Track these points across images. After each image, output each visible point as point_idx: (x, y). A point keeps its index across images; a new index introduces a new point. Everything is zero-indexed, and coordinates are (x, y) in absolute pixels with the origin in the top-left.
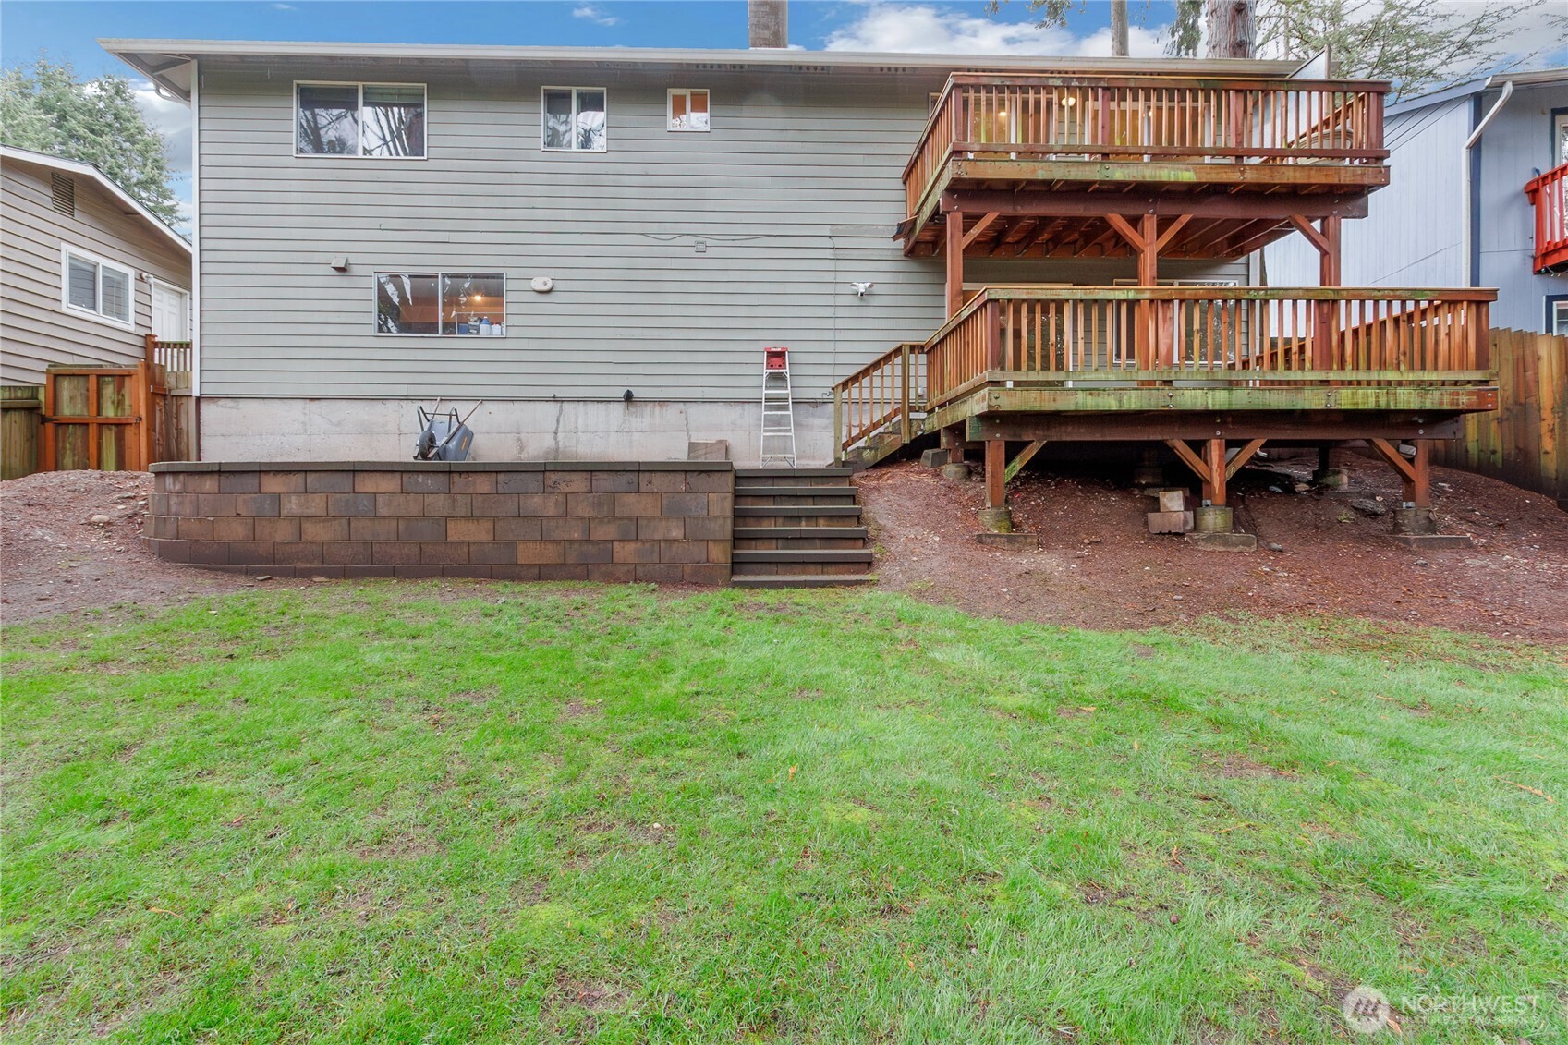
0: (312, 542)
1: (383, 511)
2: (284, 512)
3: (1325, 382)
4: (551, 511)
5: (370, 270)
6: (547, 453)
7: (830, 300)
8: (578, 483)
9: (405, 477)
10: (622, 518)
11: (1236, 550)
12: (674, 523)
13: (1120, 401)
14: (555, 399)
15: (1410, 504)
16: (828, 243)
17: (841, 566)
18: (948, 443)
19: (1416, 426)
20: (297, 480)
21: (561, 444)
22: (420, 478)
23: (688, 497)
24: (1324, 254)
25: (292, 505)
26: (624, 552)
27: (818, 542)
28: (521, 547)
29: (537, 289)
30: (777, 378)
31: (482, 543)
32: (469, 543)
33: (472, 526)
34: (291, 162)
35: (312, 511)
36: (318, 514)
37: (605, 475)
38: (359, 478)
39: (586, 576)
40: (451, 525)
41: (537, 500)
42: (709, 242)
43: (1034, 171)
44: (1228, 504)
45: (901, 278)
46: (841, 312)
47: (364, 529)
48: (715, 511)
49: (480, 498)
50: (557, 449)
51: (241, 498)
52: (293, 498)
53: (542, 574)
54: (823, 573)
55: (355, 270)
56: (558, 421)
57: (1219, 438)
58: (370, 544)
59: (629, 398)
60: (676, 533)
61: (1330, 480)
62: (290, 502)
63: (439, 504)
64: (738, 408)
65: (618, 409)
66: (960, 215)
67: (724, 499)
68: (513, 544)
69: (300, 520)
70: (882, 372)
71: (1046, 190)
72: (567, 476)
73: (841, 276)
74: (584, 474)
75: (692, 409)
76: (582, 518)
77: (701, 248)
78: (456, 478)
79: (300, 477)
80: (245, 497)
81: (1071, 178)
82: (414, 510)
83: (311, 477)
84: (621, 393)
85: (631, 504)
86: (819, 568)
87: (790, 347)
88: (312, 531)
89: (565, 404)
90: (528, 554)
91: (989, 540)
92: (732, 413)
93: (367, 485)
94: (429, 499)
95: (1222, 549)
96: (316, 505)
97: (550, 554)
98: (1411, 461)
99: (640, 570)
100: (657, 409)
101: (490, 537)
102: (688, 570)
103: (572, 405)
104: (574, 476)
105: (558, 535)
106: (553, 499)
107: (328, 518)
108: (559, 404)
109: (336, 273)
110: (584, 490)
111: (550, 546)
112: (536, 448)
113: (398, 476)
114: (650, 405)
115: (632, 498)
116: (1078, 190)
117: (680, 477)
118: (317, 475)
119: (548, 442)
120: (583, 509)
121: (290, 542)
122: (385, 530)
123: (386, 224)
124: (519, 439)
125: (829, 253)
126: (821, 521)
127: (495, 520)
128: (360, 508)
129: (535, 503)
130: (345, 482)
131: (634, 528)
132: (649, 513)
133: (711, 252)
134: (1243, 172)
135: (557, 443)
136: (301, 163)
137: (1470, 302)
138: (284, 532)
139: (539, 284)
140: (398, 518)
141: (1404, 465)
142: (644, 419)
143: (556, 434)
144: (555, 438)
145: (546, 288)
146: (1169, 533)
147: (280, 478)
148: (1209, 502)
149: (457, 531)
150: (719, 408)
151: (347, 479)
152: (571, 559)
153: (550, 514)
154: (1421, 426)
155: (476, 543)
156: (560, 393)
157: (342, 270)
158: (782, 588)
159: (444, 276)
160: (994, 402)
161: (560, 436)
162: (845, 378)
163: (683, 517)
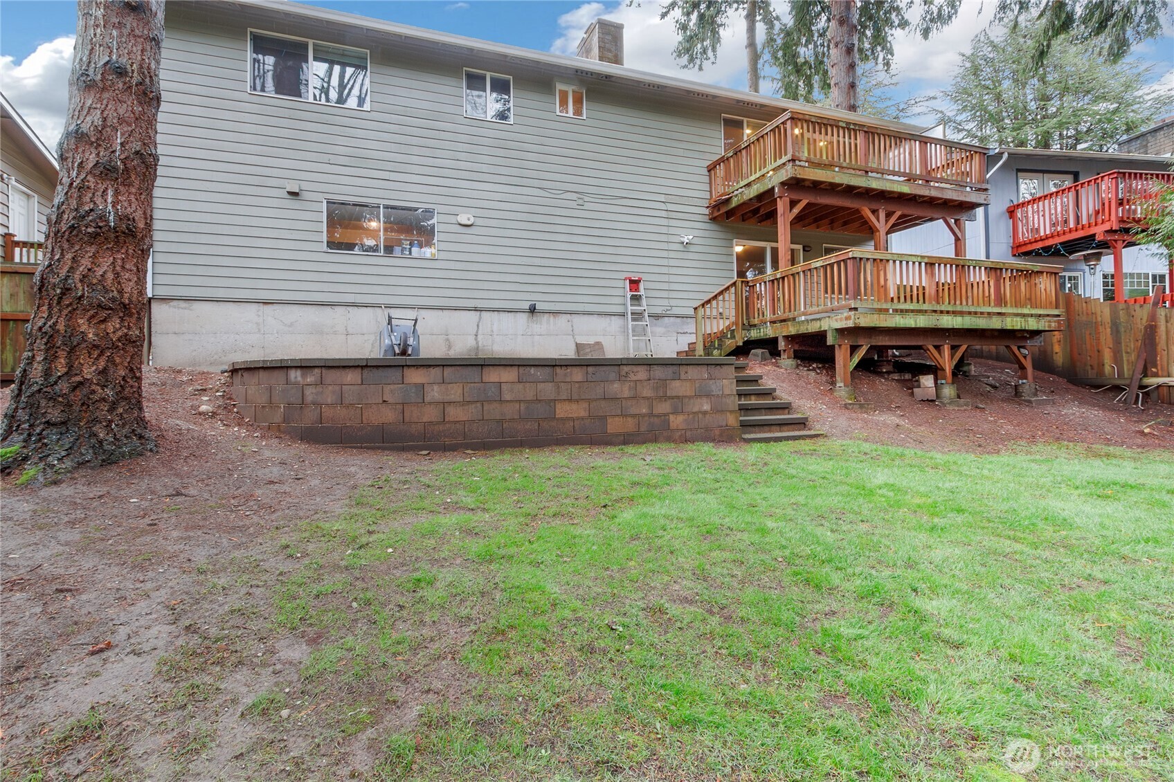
0: (456, 422)
1: (507, 397)
2: (427, 399)
3: (999, 314)
4: (626, 394)
5: (320, 197)
6: (470, 350)
7: (665, 246)
8: (641, 373)
9: (521, 369)
10: (672, 398)
11: (962, 409)
12: (705, 400)
13: (916, 322)
14: (476, 309)
15: (1024, 381)
16: (663, 206)
17: (790, 426)
18: (785, 346)
19: (1025, 339)
20: (436, 372)
21: (480, 345)
22: (532, 370)
23: (711, 382)
24: (957, 239)
25: (435, 393)
26: (677, 421)
27: (763, 411)
28: (610, 420)
29: (463, 223)
30: (636, 299)
31: (582, 418)
32: (573, 419)
33: (574, 406)
34: (245, 97)
35: (452, 398)
36: (458, 400)
37: (659, 368)
38: (486, 370)
39: (655, 440)
40: (559, 406)
41: (616, 385)
42: (586, 199)
43: (833, 178)
44: (953, 383)
45: (707, 234)
46: (672, 255)
47: (494, 411)
48: (727, 392)
49: (577, 385)
50: (478, 347)
51: (387, 388)
52: (436, 387)
53: (627, 439)
54: (780, 431)
55: (305, 195)
56: (478, 326)
57: (948, 344)
58: (500, 422)
59: (533, 310)
60: (706, 407)
61: (965, 368)
62: (433, 390)
63: (548, 390)
64: (608, 318)
65: (523, 318)
66: (787, 200)
67: (732, 383)
68: (603, 419)
69: (445, 404)
70: (724, 298)
71: (833, 188)
72: (635, 368)
73: (672, 231)
74: (646, 366)
75: (576, 318)
76: (648, 398)
77: (580, 202)
78: (558, 370)
79: (438, 371)
80: (392, 387)
81: (852, 184)
82: (530, 395)
83: (448, 371)
84: (526, 306)
85: (677, 388)
86: (778, 428)
87: (644, 277)
88: (455, 413)
89: (483, 313)
90: (615, 425)
91: (850, 407)
92: (602, 323)
93: (493, 376)
94: (540, 386)
95: (956, 408)
96: (455, 393)
97: (629, 425)
98: (1025, 357)
99: (689, 434)
100: (552, 318)
101: (587, 414)
102: (717, 433)
103: (488, 314)
104: (639, 368)
105: (633, 411)
106: (627, 385)
107: (465, 403)
108: (478, 313)
109: (289, 197)
110: (646, 378)
111: (629, 419)
112: (461, 347)
113: (516, 368)
114: (546, 315)
115: (677, 384)
116: (850, 191)
117: (704, 369)
118: (453, 368)
119: (471, 342)
120: (647, 392)
121: (438, 423)
122: (510, 411)
123: (333, 159)
124: (447, 340)
125: (664, 214)
126: (753, 397)
127: (589, 401)
128: (490, 394)
129: (616, 388)
130: (473, 373)
131: (680, 404)
132: (688, 393)
133: (587, 206)
134: (930, 190)
135: (477, 343)
136: (254, 99)
137: (1047, 273)
138: (430, 414)
139: (463, 219)
140: (520, 401)
141: (1022, 360)
142: (544, 325)
143: (476, 335)
144: (476, 339)
145: (469, 223)
146: (928, 400)
147: (421, 371)
148: (943, 381)
149: (562, 410)
150: (594, 319)
151: (477, 370)
152: (643, 429)
153: (625, 396)
154: (1029, 338)
155: (578, 418)
156: (480, 304)
157: (294, 194)
158: (769, 442)
159: (386, 207)
160: (857, 321)
161: (480, 337)
162: (703, 302)
163: (708, 395)
